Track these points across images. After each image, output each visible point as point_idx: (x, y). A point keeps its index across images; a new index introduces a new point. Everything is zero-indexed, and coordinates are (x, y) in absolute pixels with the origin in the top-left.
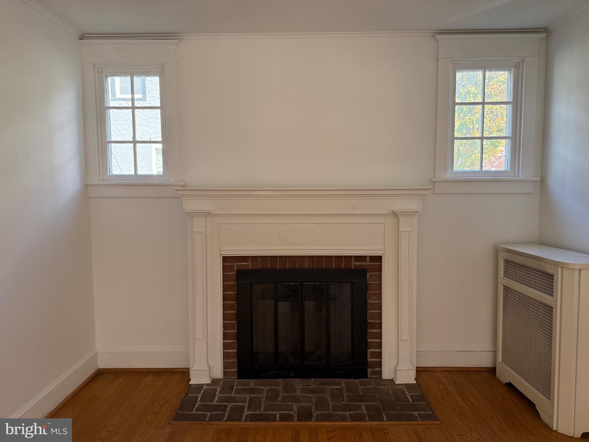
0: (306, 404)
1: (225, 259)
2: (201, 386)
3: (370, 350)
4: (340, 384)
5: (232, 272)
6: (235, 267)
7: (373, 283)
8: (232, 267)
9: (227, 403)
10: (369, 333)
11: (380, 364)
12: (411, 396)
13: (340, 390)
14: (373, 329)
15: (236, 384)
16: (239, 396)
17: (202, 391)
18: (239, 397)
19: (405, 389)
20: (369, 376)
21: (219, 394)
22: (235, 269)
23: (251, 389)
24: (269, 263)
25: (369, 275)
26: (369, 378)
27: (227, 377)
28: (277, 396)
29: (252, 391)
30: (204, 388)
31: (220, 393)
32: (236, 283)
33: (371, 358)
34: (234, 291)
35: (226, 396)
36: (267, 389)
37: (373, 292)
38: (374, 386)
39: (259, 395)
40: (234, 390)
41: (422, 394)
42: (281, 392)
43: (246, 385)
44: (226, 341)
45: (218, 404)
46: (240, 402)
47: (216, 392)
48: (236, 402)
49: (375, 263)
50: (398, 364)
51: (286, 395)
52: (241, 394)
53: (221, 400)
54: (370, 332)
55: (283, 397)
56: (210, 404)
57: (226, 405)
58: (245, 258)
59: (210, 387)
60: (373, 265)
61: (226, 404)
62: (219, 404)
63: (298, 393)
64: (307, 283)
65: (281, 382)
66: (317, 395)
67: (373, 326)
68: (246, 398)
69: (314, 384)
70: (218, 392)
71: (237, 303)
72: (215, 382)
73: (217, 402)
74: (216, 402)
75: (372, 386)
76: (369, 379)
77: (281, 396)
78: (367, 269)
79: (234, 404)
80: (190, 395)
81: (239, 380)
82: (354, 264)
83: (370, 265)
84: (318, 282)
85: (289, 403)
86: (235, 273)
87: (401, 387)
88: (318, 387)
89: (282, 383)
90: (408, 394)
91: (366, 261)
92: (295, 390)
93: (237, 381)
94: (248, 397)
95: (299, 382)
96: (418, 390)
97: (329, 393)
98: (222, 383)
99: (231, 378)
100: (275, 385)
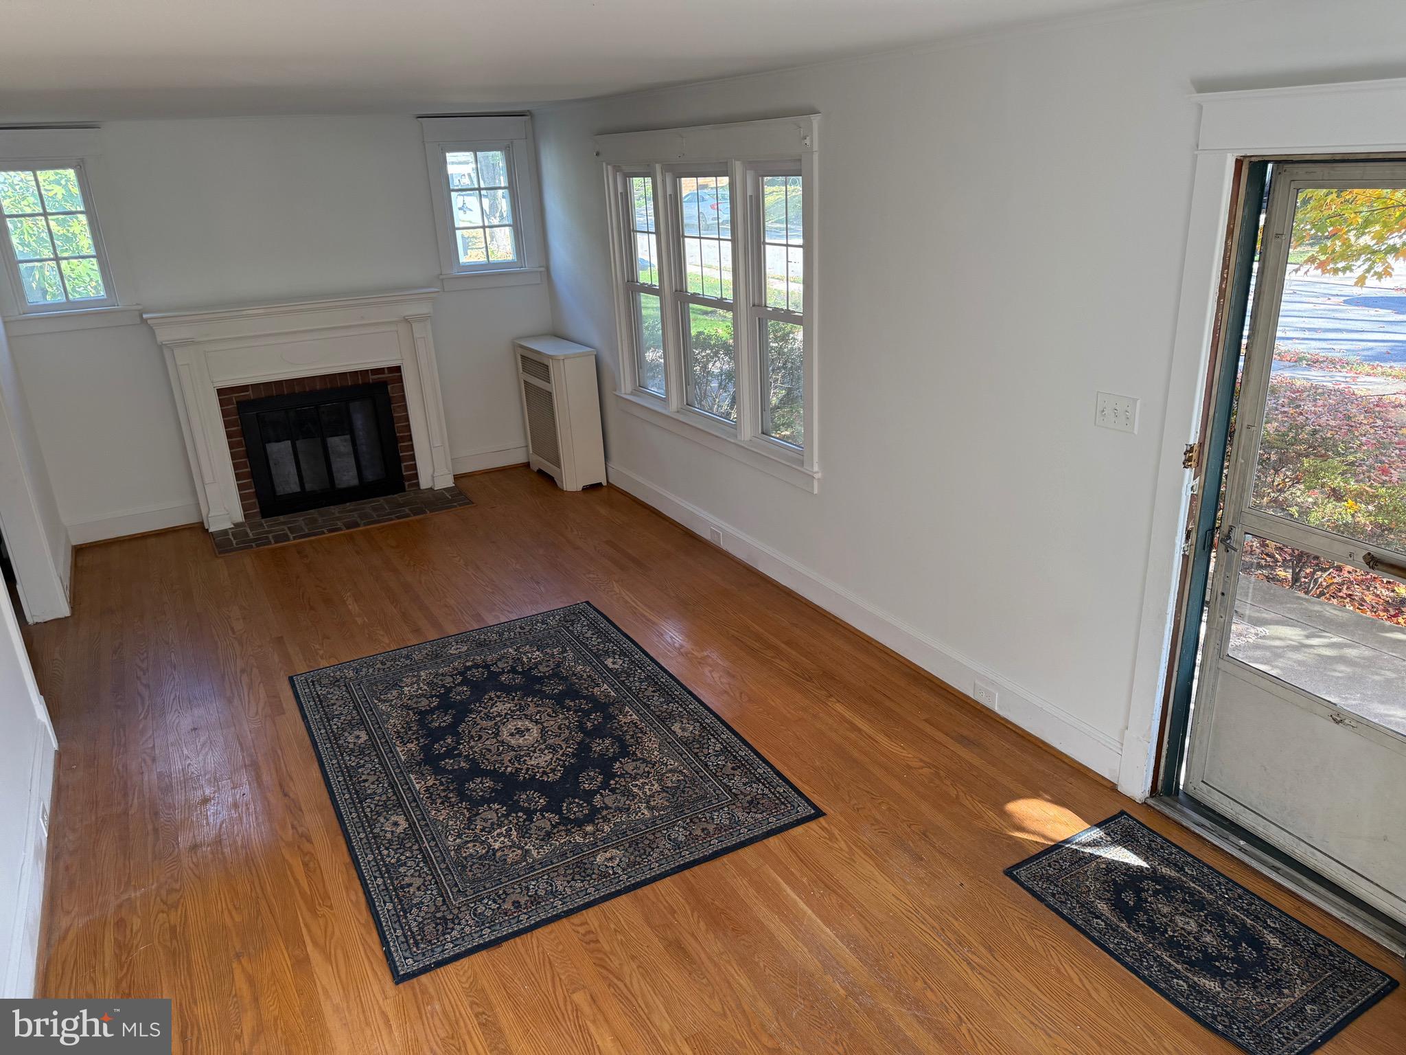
0: (349, 519)
1: (220, 392)
2: (222, 532)
3: (404, 464)
5: (232, 405)
6: (234, 399)
8: (231, 399)
10: (400, 448)
11: (416, 476)
13: (381, 504)
15: (259, 524)
19: (446, 493)
20: (407, 489)
22: (235, 401)
24: (274, 389)
25: (390, 387)
26: (408, 491)
27: (250, 519)
30: (230, 531)
32: (238, 416)
33: (407, 472)
34: (239, 426)
37: (397, 405)
38: (414, 497)
40: (265, 526)
41: (460, 492)
43: (272, 523)
44: (240, 482)
47: (246, 531)
49: (394, 374)
50: (434, 471)
52: (276, 527)
54: (401, 446)
58: (244, 388)
60: (393, 376)
63: (337, 514)
64: (323, 405)
66: (358, 512)
67: (403, 439)
71: (243, 439)
72: (237, 525)
75: (412, 498)
78: (387, 382)
80: (219, 538)
81: (264, 520)
82: (372, 378)
83: (389, 377)
84: (335, 402)
86: (236, 406)
87: (441, 492)
91: (384, 373)
96: (457, 491)
97: (370, 508)
98: (246, 525)
99: (254, 519)
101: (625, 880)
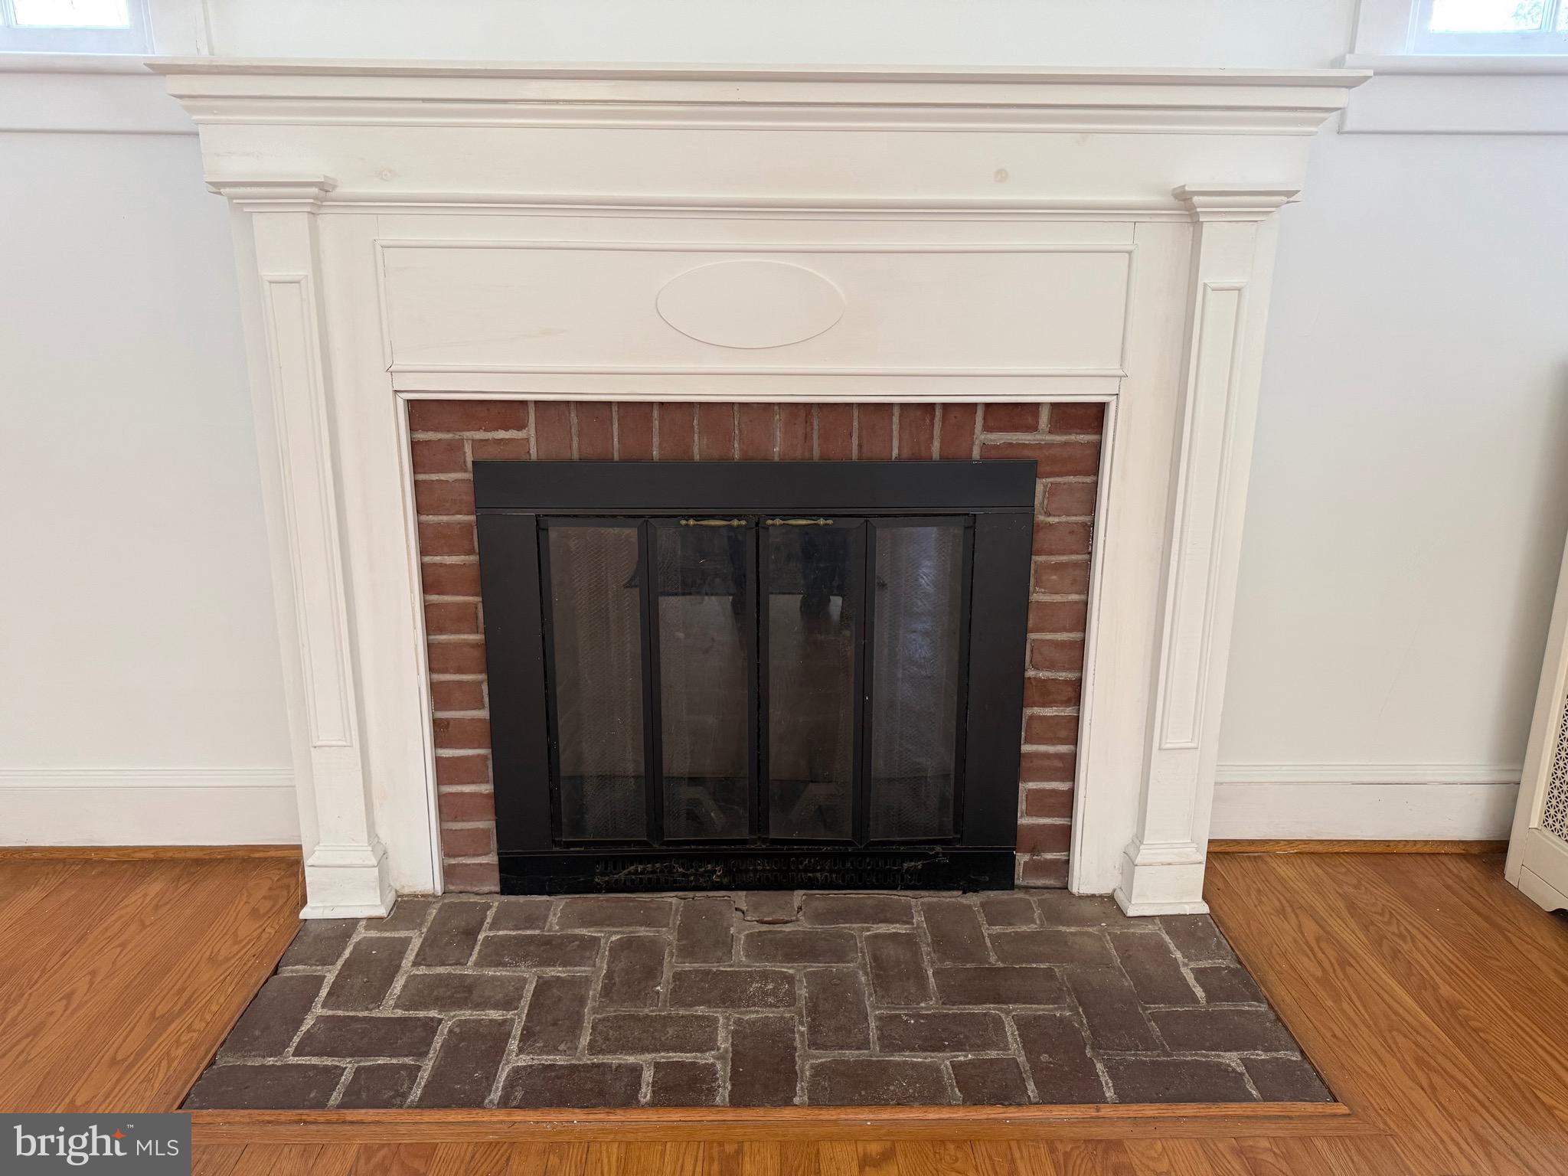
0: (771, 1013)
1: (421, 412)
2: (345, 928)
3: (1026, 786)
4: (905, 916)
5: (454, 471)
6: (468, 449)
7: (1056, 520)
8: (455, 447)
9: (440, 1012)
10: (1028, 724)
11: (1064, 837)
12: (1199, 974)
13: (909, 942)
14: (1043, 705)
15: (490, 915)
16: (497, 977)
17: (347, 954)
18: (494, 978)
19: (1167, 938)
20: (1019, 881)
21: (415, 964)
22: (469, 459)
23: (547, 942)
24: (616, 433)
25: (1045, 486)
26: (1020, 888)
27: (461, 888)
28: (651, 973)
29: (550, 949)
30: (356, 938)
31: (419, 959)
32: (473, 518)
33: (1029, 814)
34: (470, 552)
35: (439, 975)
36: (614, 938)
37: (1054, 559)
38: (1042, 925)
39: (581, 971)
40: (477, 948)
41: (1240, 963)
42: (671, 954)
43: (530, 921)
44: (447, 753)
45: (399, 1013)
46: (496, 1006)
47: (402, 954)
48: (478, 1006)
49: (1072, 438)
50: (1139, 839)
51: (687, 966)
52: (505, 965)
53: (417, 996)
54: (1031, 718)
55: (678, 976)
56: (366, 1014)
57: (432, 1019)
58: (509, 412)
59: (380, 930)
60: (1066, 444)
61: (433, 1013)
62: (407, 1014)
63: (740, 958)
64: (778, 522)
65: (674, 907)
66: (815, 967)
67: (1047, 693)
68: (525, 980)
69: (805, 913)
70: (412, 958)
71: (483, 602)
72: (406, 908)
73: (396, 1006)
74: (392, 1002)
75: (1032, 925)
76: (1019, 895)
77: (667, 974)
78: (1036, 462)
79: (466, 1014)
80: (292, 971)
81: (505, 898)
82: (984, 439)
83: (1050, 445)
84: (826, 517)
85: (700, 1010)
86: (469, 476)
87: (1150, 928)
88: (819, 928)
89: (677, 910)
90: (1185, 965)
91: (1033, 428)
92: (726, 944)
93: (497, 902)
94: (529, 975)
95: (744, 908)
96: (1219, 943)
97: (863, 957)
98: (434, 912)
99: (475, 889)
100: (648, 924)
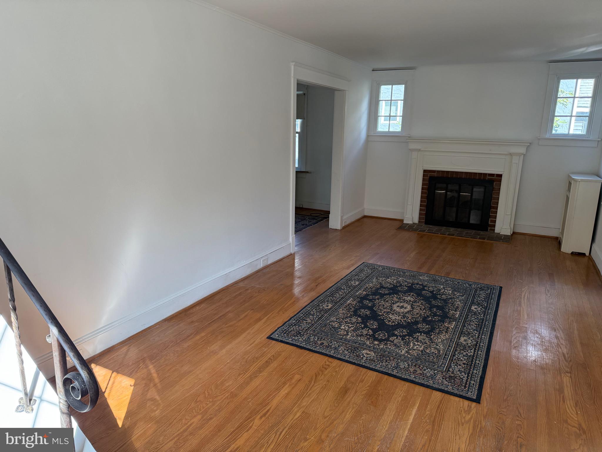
1: (425, 171)
3: (490, 219)
7: (496, 187)
8: (428, 175)
10: (491, 211)
11: (494, 226)
20: (489, 231)
25: (495, 183)
27: (420, 223)
30: (409, 225)
32: (428, 182)
33: (491, 223)
34: (427, 186)
37: (496, 192)
43: (427, 228)
49: (498, 178)
50: (503, 226)
58: (434, 171)
67: (494, 208)
71: (428, 191)
72: (414, 224)
78: (494, 180)
86: (429, 178)
91: (494, 176)
93: (424, 225)
98: (418, 225)
101: (362, 362)
